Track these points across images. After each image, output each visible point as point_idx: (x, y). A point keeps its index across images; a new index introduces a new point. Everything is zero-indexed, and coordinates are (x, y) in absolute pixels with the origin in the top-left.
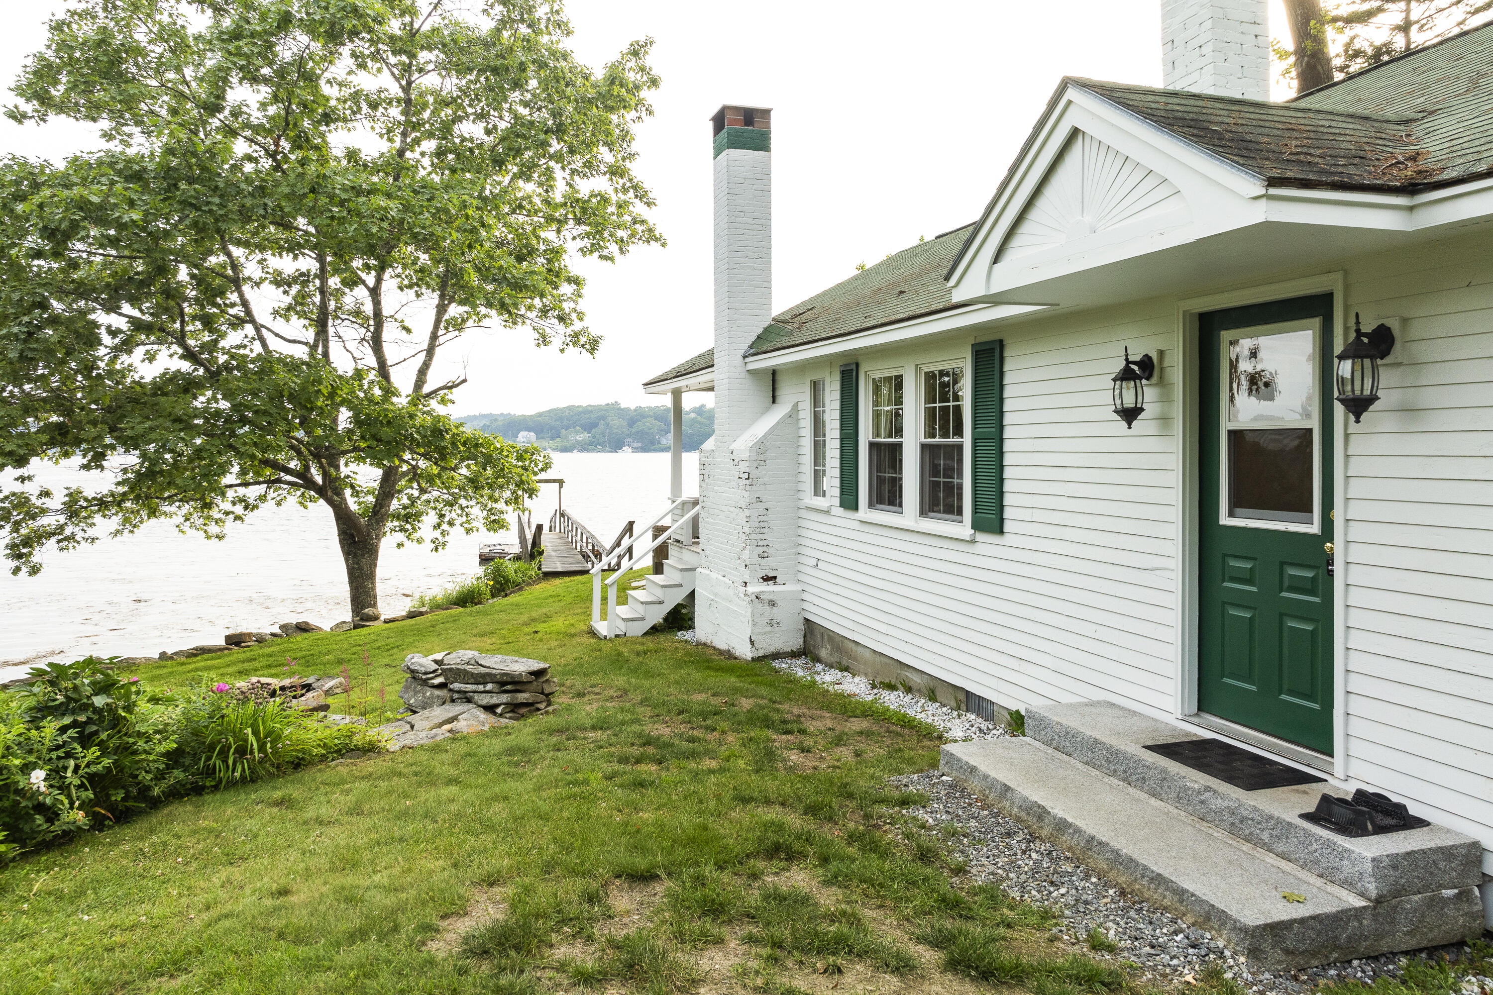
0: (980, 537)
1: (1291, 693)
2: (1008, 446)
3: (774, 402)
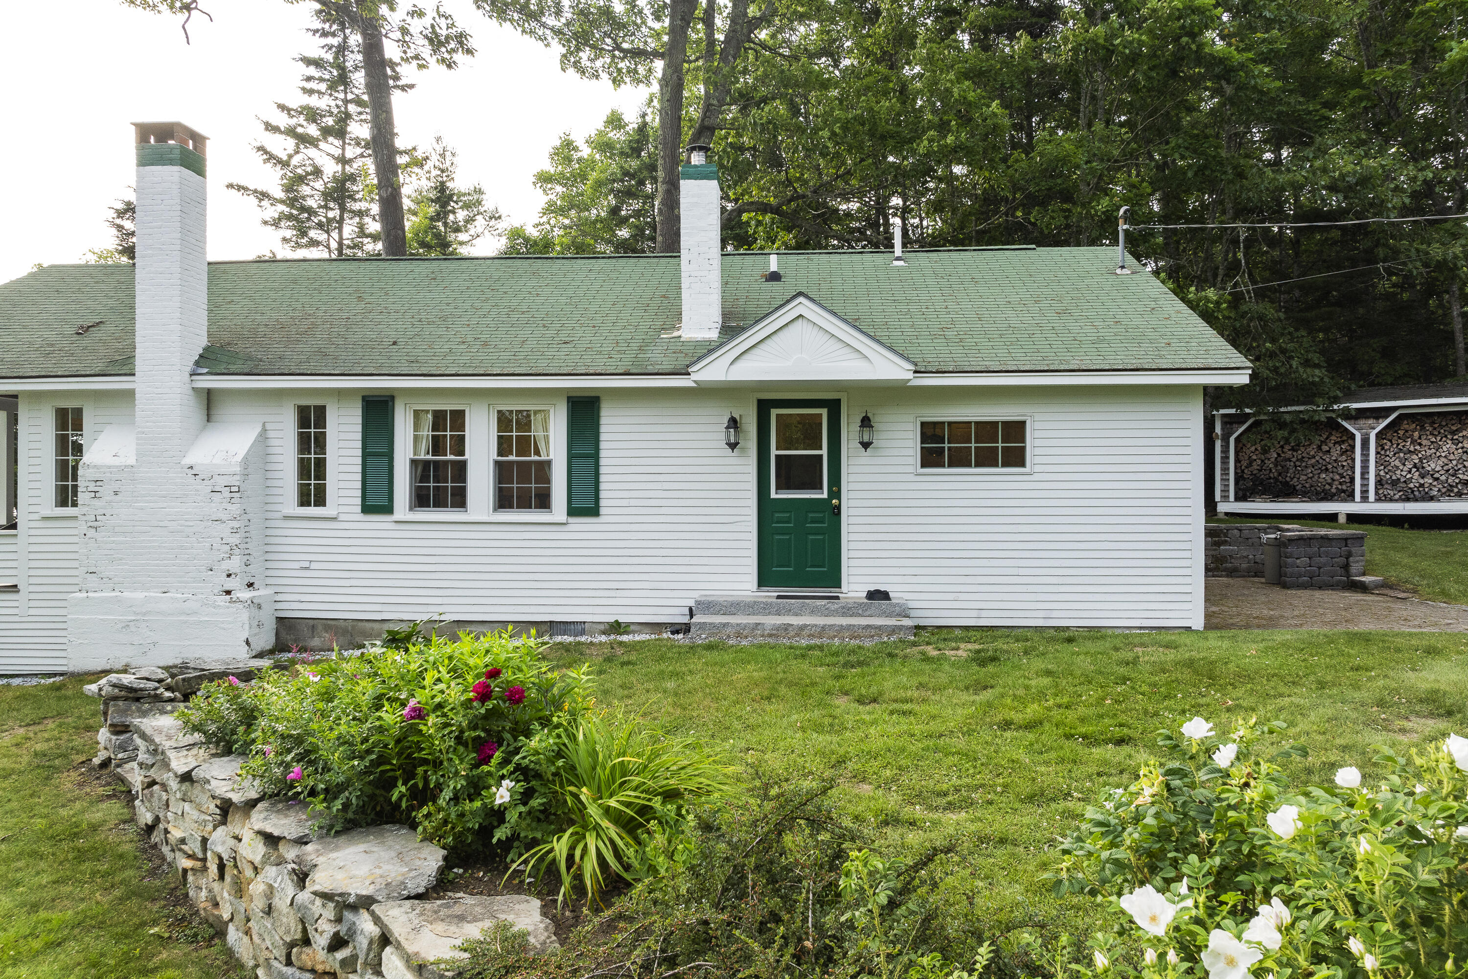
0: (572, 520)
1: (812, 566)
2: (602, 462)
3: (208, 421)
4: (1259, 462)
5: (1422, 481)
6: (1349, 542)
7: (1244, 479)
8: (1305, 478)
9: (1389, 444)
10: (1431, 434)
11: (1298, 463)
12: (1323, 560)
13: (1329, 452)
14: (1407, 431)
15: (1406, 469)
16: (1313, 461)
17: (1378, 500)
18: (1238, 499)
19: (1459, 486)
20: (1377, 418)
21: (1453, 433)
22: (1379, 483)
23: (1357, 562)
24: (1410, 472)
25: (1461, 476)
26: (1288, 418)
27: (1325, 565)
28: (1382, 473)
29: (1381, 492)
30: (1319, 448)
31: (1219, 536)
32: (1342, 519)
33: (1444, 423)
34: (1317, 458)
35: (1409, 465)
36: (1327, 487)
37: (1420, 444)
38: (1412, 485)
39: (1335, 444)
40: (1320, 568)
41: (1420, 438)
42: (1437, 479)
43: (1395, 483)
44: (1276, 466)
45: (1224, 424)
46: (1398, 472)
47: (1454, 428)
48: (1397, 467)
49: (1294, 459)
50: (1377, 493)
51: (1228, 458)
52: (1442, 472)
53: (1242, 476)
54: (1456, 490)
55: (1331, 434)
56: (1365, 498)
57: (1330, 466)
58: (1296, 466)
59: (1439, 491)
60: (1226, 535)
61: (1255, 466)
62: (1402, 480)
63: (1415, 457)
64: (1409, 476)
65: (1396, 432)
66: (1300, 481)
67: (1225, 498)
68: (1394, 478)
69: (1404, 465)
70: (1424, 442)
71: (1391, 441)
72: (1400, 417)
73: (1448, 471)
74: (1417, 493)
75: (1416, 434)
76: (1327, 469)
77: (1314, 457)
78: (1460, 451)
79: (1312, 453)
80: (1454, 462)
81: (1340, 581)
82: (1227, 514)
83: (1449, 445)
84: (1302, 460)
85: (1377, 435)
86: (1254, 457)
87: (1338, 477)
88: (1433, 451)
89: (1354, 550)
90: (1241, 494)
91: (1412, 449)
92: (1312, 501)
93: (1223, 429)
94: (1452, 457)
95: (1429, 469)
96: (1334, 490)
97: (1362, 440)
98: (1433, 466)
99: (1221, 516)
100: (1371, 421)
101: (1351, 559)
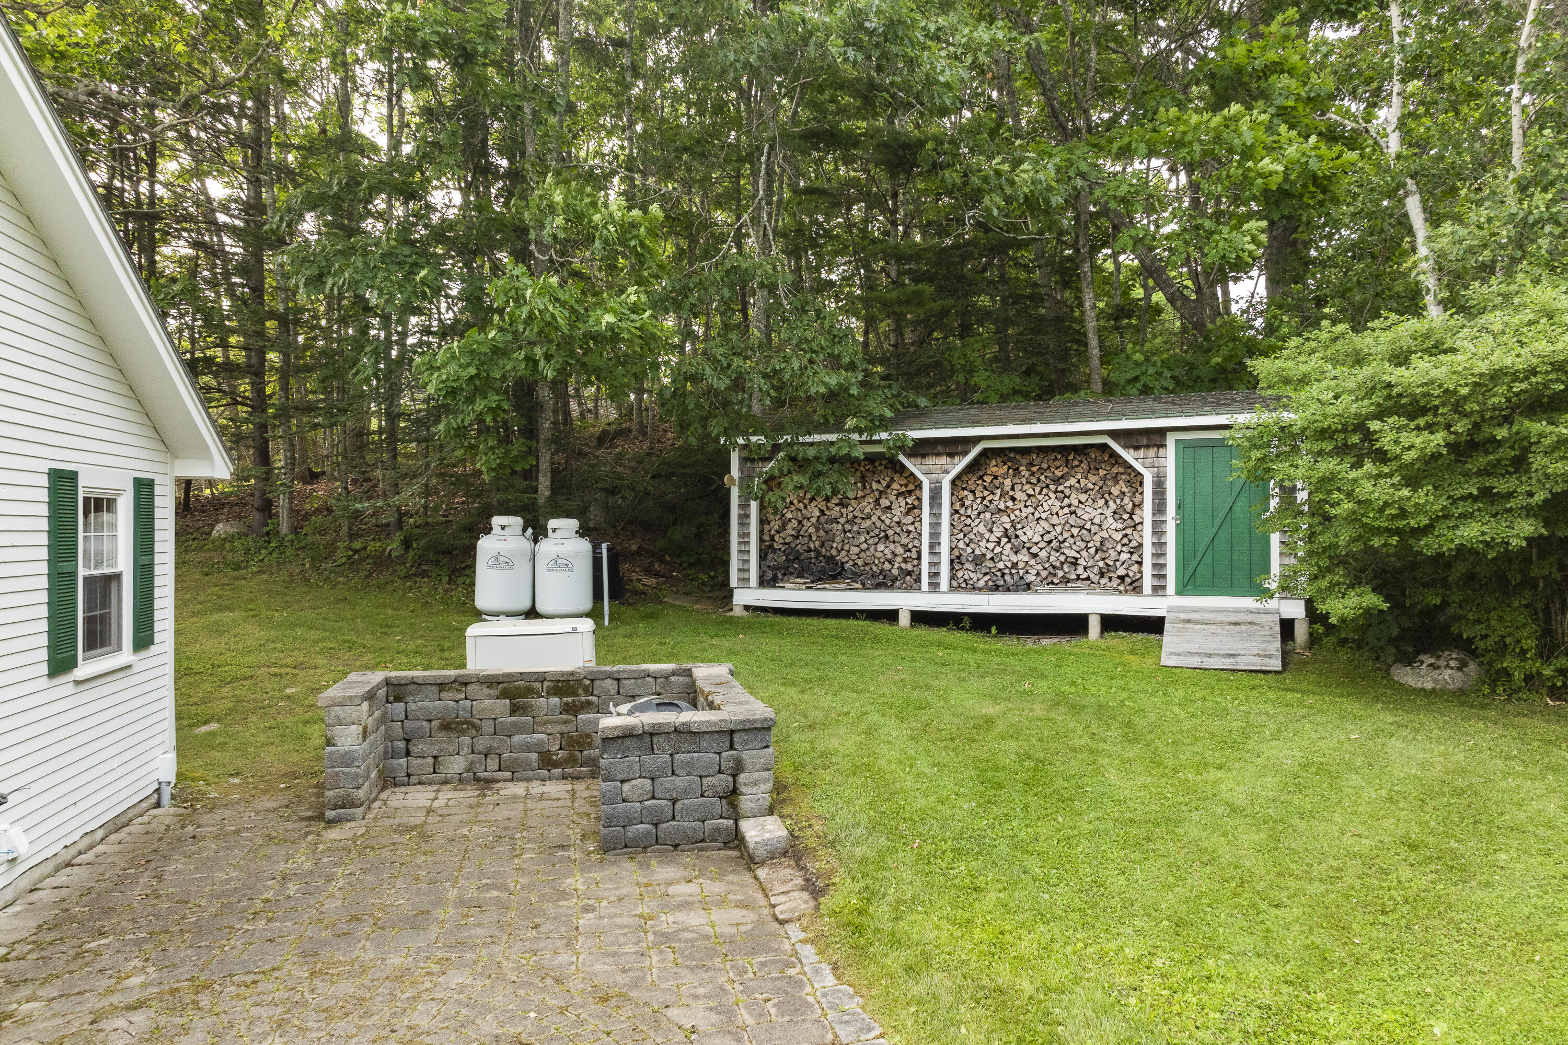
4: (794, 523)
5: (1014, 559)
6: (736, 738)
7: (774, 551)
8: (856, 550)
9: (971, 497)
10: (1028, 482)
11: (848, 527)
12: (679, 782)
13: (889, 508)
14: (996, 477)
15: (993, 538)
16: (869, 522)
17: (953, 589)
18: (763, 583)
19: (1065, 567)
20: (951, 455)
21: (1057, 481)
22: (956, 561)
23: (756, 783)
24: (999, 543)
25: (1067, 551)
26: (811, 452)
27: (685, 793)
28: (961, 545)
29: (960, 574)
30: (877, 502)
31: (574, 694)
32: (904, 619)
33: (1045, 466)
34: (874, 518)
35: (998, 532)
36: (887, 566)
37: (1013, 499)
38: (1001, 565)
39: (898, 496)
40: (674, 801)
41: (1013, 489)
42: (1035, 555)
43: (978, 560)
44: (818, 530)
45: (744, 460)
46: (983, 543)
47: (1059, 473)
48: (982, 535)
49: (842, 520)
50: (953, 577)
51: (747, 516)
52: (1042, 544)
53: (771, 546)
54: (1060, 573)
55: (892, 480)
56: (935, 587)
57: (890, 532)
58: (845, 532)
59: (1038, 574)
60: (589, 691)
61: (790, 531)
62: (989, 556)
63: (1005, 519)
64: (998, 550)
65: (981, 478)
66: (849, 555)
67: (744, 580)
68: (977, 552)
69: (991, 531)
70: (1020, 496)
71: (973, 492)
72: (985, 453)
73: (1050, 542)
74: (1008, 578)
75: (1008, 482)
76: (887, 537)
77: (869, 517)
78: (1066, 510)
79: (867, 510)
80: (1058, 529)
81: (717, 830)
82: (747, 608)
83: (1052, 502)
84: (852, 521)
85: (953, 483)
86: (789, 515)
87: (900, 550)
88: (1031, 510)
89: (747, 756)
90: (769, 574)
91: (1002, 506)
92: (865, 588)
93: (741, 469)
94: (1055, 520)
95: (1024, 538)
96: (895, 572)
97: (931, 490)
98: (1030, 533)
99: (738, 611)
100: (943, 460)
101: (742, 778)
